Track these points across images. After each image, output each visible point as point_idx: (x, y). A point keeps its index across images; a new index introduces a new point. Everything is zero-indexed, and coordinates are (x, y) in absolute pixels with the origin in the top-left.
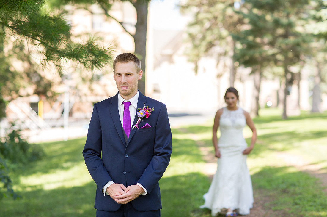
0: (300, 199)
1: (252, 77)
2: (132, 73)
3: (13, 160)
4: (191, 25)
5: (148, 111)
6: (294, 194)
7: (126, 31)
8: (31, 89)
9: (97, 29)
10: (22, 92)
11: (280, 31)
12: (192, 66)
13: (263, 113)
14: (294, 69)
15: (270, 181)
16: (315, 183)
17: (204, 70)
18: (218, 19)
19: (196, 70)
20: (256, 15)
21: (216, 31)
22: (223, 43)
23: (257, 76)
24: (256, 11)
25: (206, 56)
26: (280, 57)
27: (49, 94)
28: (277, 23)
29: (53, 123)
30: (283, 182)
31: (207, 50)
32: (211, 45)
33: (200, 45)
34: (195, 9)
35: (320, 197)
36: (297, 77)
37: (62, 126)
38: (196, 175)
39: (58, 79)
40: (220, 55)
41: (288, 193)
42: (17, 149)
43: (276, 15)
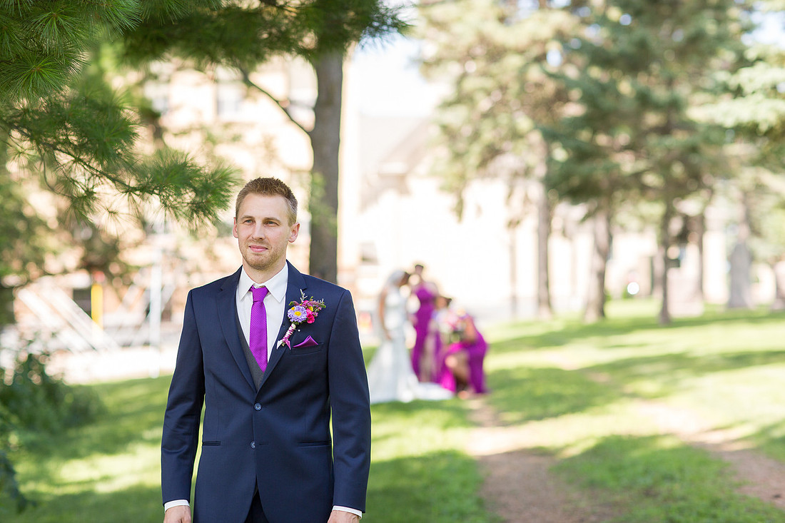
0: (681, 511)
1: (589, 225)
2: (277, 220)
3: (29, 423)
4: (448, 105)
5: (312, 309)
6: (670, 498)
7: (292, 120)
8: (72, 257)
9: (227, 116)
10: (52, 264)
11: (652, 119)
12: (450, 200)
13: (616, 311)
14: (690, 206)
15: (616, 470)
16: (721, 473)
17: (479, 210)
18: (508, 91)
19: (459, 210)
20: (596, 82)
21: (503, 119)
22: (521, 145)
23: (600, 224)
24: (596, 72)
25: (483, 177)
26: (651, 179)
27: (114, 269)
28: (644, 100)
29: (125, 337)
30: (646, 472)
31: (484, 163)
32: (492, 152)
33: (467, 152)
34: (454, 69)
35: (728, 506)
36: (696, 226)
37: (147, 344)
38: (449, 456)
39: (134, 233)
40: (515, 175)
41: (655, 496)
42: (41, 396)
43: (643, 80)
